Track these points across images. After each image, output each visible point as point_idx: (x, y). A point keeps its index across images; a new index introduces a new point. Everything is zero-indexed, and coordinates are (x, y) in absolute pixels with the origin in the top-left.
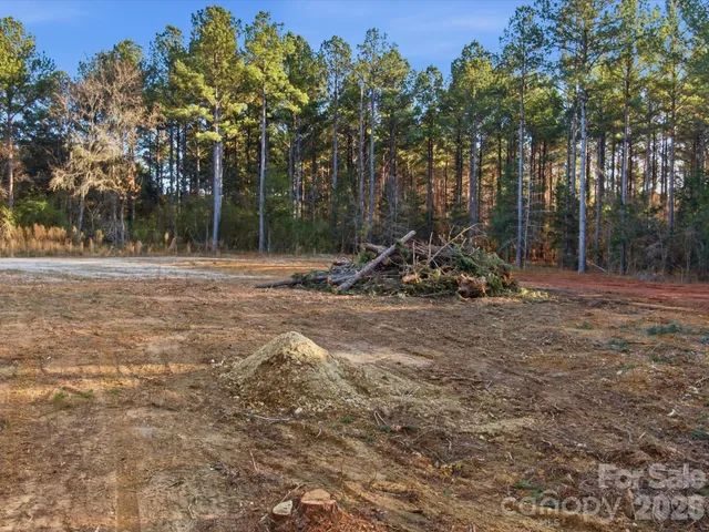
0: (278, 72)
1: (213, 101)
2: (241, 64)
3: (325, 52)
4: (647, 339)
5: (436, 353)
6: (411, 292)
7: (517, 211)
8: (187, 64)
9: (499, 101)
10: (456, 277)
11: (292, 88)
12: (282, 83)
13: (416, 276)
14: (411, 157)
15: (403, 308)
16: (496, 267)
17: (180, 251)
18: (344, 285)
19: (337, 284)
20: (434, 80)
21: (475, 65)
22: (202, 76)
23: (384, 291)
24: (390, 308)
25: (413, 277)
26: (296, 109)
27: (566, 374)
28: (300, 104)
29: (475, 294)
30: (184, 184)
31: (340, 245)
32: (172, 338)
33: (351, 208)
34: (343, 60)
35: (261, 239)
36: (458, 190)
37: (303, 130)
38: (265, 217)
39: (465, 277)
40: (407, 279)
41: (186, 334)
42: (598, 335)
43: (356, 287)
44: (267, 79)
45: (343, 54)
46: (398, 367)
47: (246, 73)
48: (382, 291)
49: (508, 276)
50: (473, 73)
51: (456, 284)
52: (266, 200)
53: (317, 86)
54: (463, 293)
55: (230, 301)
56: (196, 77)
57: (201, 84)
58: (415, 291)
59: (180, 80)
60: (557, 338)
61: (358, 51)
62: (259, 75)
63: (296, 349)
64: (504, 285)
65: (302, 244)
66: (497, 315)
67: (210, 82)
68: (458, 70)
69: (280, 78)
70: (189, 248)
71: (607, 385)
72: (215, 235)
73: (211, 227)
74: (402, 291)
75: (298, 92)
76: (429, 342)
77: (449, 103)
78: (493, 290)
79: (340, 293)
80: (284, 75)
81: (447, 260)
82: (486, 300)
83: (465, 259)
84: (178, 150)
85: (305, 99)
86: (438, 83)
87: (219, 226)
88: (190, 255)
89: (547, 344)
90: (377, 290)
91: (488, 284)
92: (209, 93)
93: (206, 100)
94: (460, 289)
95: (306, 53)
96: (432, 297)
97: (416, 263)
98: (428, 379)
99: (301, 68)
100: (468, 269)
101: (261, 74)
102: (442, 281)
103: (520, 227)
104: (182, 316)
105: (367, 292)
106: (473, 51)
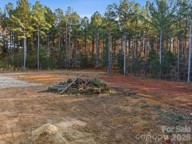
0: (42, 18)
1: (23, 27)
2: (31, 17)
3: (56, 13)
4: (140, 110)
5: (88, 120)
6: (81, 93)
7: (108, 60)
8: (15, 16)
9: (104, 30)
10: (93, 88)
11: (46, 23)
12: (44, 22)
13: (82, 88)
14: (80, 40)
15: (79, 100)
16: (103, 85)
17: (14, 71)
18: (63, 91)
19: (61, 91)
20: (86, 20)
21: (97, 19)
22: (20, 20)
23: (74, 93)
24: (76, 100)
25: (81, 88)
26: (48, 29)
27: (121, 125)
28: (49, 28)
29: (98, 93)
30: (15, 46)
31: (61, 67)
32: (13, 121)
33: (64, 57)
34: (61, 15)
35: (38, 66)
36: (93, 50)
37: (50, 34)
38: (39, 60)
39: (95, 88)
40: (80, 89)
41: (18, 118)
42: (129, 109)
43: (66, 92)
44: (39, 20)
45: (62, 14)
46: (78, 127)
47: (33, 19)
48: (73, 93)
49: (106, 87)
50: (97, 21)
51: (93, 90)
52: (40, 55)
53: (54, 22)
54: (95, 93)
55: (30, 99)
56: (18, 20)
57: (20, 22)
58: (82, 93)
59: (13, 20)
60: (119, 111)
61: (66, 13)
62: (37, 20)
63: (50, 130)
64: (106, 89)
65: (50, 67)
66: (104, 102)
67: (22, 21)
68: (93, 19)
69: (43, 20)
70: (17, 69)
71: (131, 130)
72: (25, 65)
73: (23, 62)
74: (79, 92)
75: (48, 24)
76: (86, 115)
77: (90, 28)
78: (102, 91)
79: (61, 94)
80: (44, 19)
81: (91, 83)
82: (101, 95)
83: (95, 83)
84: (13, 37)
85: (50, 26)
86: (88, 21)
87: (26, 62)
88: (17, 72)
89: (116, 113)
90: (72, 93)
91: (101, 90)
92: (22, 24)
93: (21, 26)
94: (94, 92)
95: (50, 12)
96: (87, 94)
97: (82, 84)
98: (86, 131)
99: (49, 17)
100: (96, 85)
101: (37, 19)
102: (89, 90)
103: (109, 64)
104: (16, 108)
105: (69, 93)
106: (97, 14)
